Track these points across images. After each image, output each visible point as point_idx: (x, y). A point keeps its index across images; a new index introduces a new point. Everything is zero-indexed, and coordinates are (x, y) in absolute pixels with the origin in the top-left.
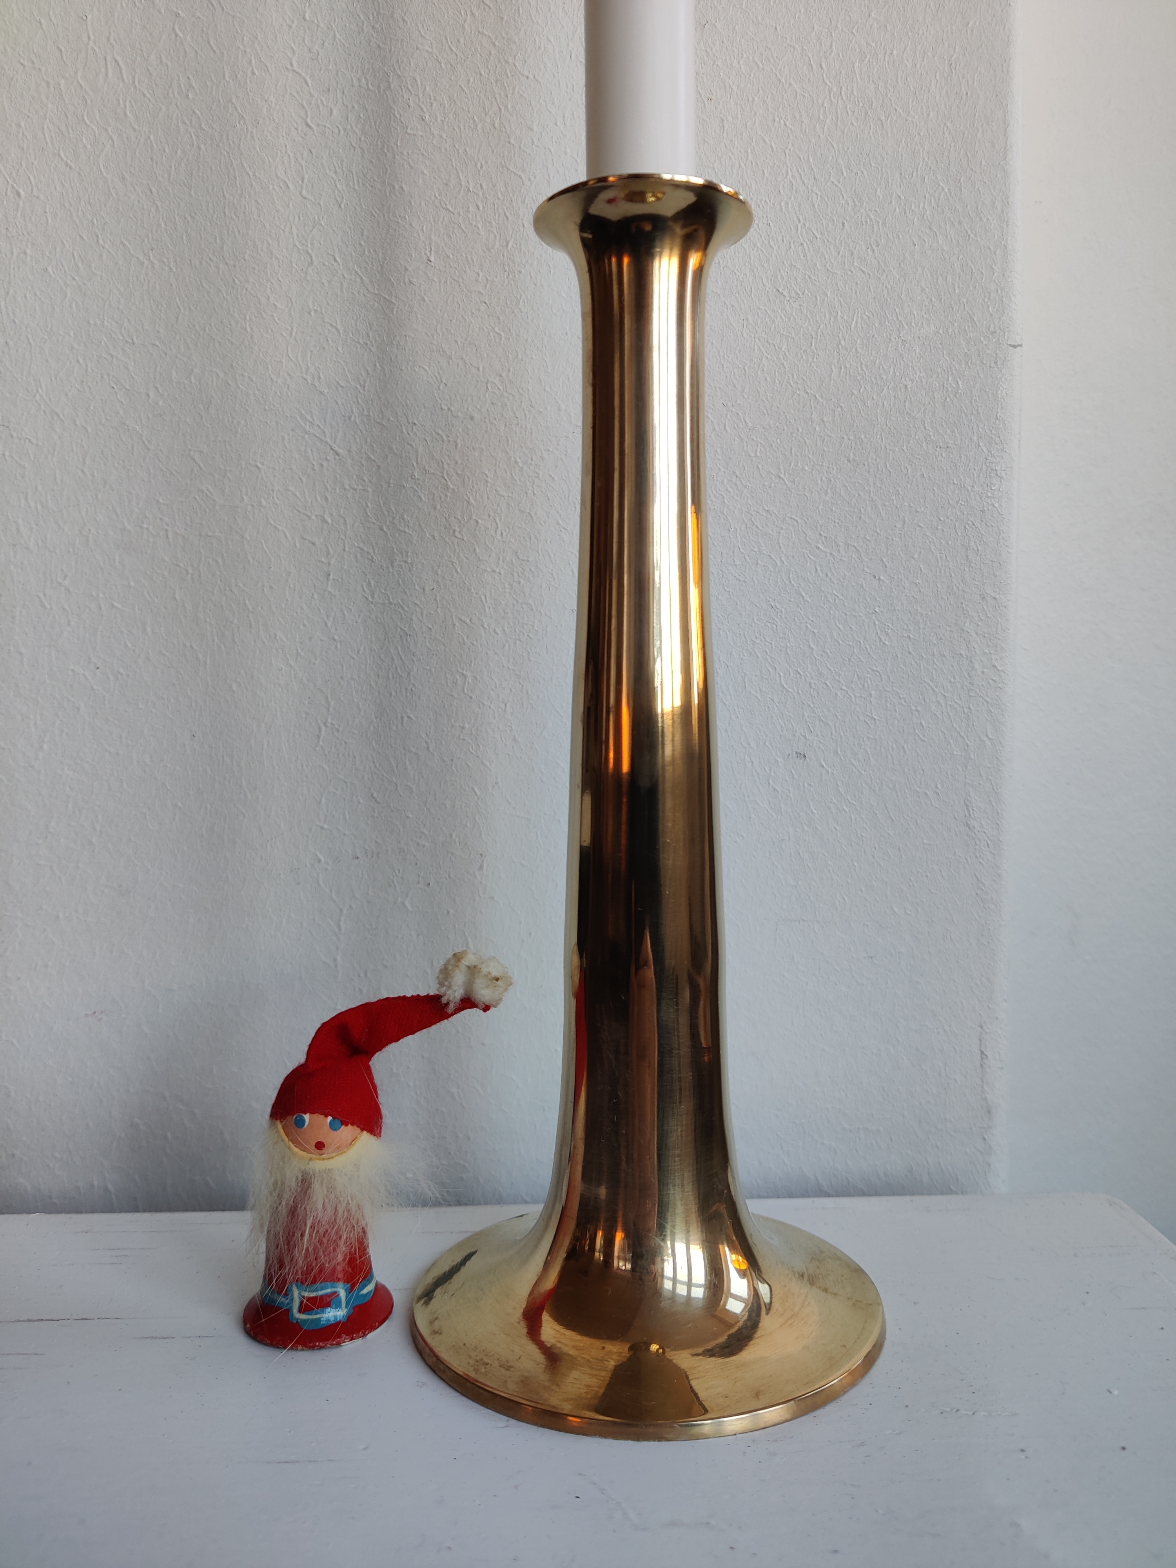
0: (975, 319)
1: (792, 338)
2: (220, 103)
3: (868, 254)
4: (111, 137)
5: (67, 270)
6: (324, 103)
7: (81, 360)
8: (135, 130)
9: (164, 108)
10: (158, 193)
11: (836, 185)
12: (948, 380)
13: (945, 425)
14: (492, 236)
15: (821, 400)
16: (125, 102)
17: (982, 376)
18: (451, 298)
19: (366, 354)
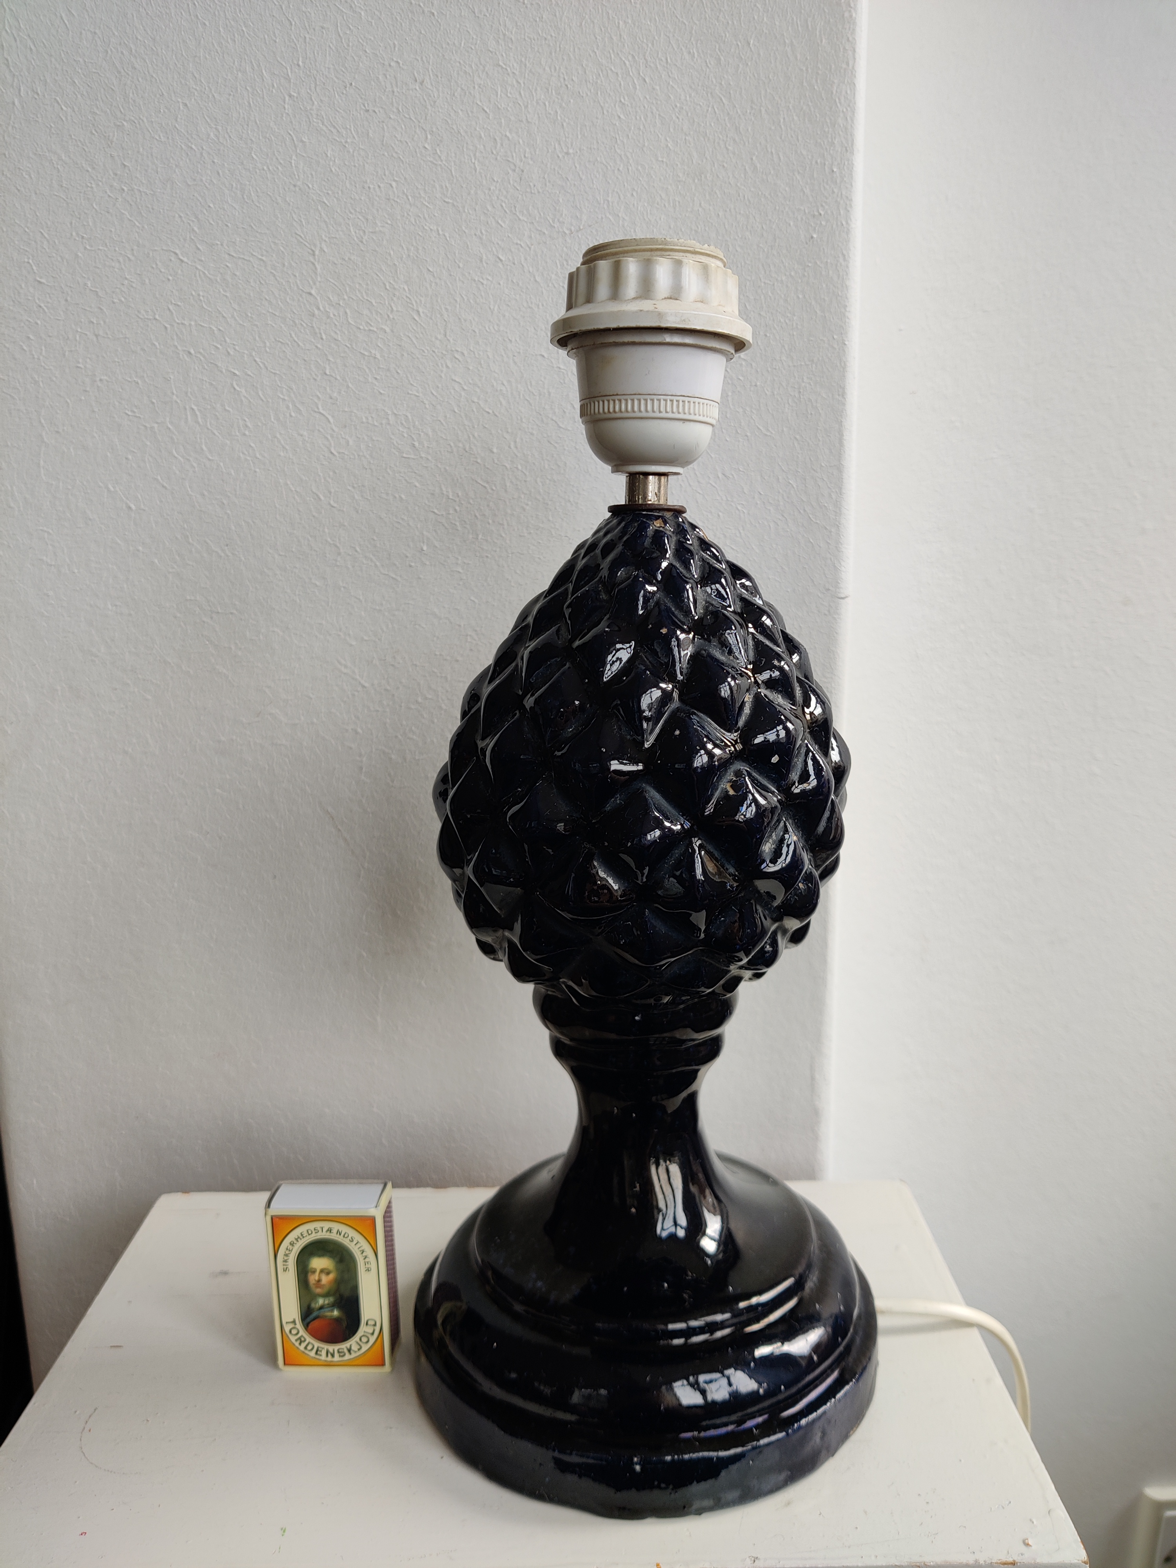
0: (815, 580)
6: (343, 436)
17: (819, 621)
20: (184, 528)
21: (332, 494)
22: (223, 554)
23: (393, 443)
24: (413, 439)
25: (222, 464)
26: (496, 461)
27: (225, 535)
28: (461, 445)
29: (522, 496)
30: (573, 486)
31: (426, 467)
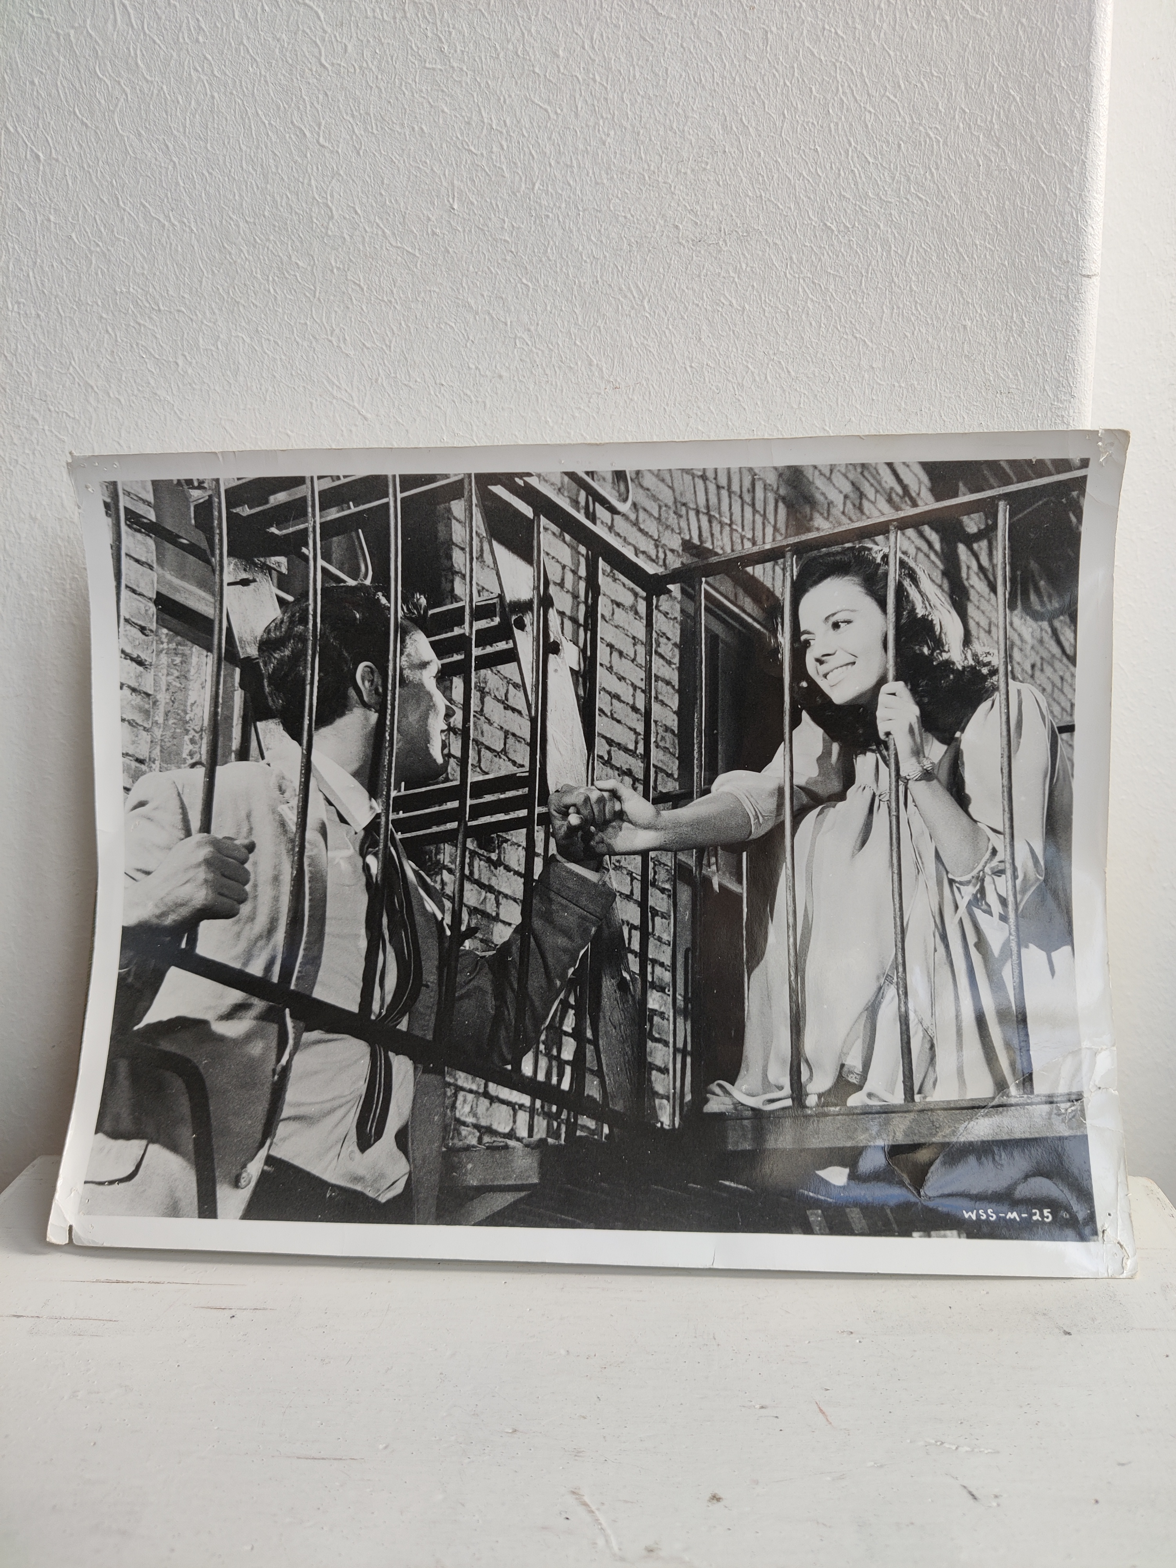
0: (1046, 247)
1: (840, 277)
2: (231, 44)
3: (926, 179)
4: (124, 90)
5: (90, 235)
6: (339, 39)
7: (110, 330)
8: (147, 81)
9: (175, 54)
10: (174, 148)
11: (893, 101)
12: (1012, 317)
13: (1006, 368)
14: (517, 178)
15: (869, 344)
16: (135, 50)
17: (1050, 311)
18: (476, 249)
19: (391, 313)
20: (113, 186)
21: (322, 128)
22: (167, 223)
23: (411, 47)
24: (440, 39)
25: (165, 87)
26: (562, 71)
27: (169, 195)
28: (510, 47)
29: (601, 124)
30: (678, 105)
31: (460, 82)
